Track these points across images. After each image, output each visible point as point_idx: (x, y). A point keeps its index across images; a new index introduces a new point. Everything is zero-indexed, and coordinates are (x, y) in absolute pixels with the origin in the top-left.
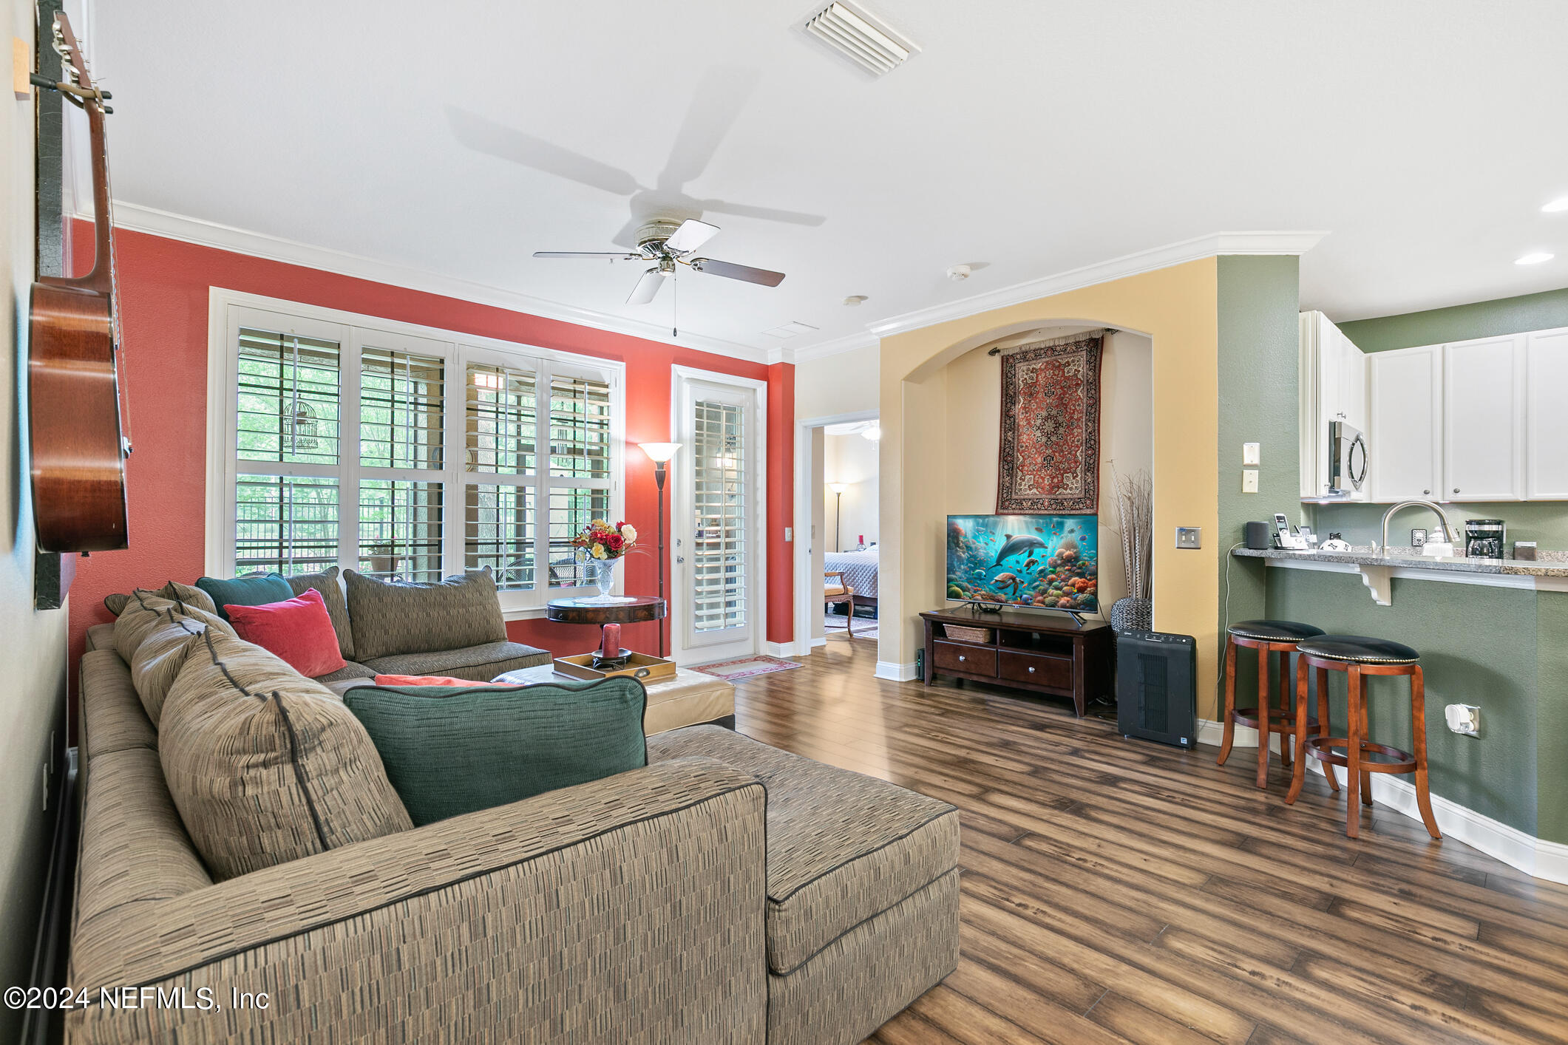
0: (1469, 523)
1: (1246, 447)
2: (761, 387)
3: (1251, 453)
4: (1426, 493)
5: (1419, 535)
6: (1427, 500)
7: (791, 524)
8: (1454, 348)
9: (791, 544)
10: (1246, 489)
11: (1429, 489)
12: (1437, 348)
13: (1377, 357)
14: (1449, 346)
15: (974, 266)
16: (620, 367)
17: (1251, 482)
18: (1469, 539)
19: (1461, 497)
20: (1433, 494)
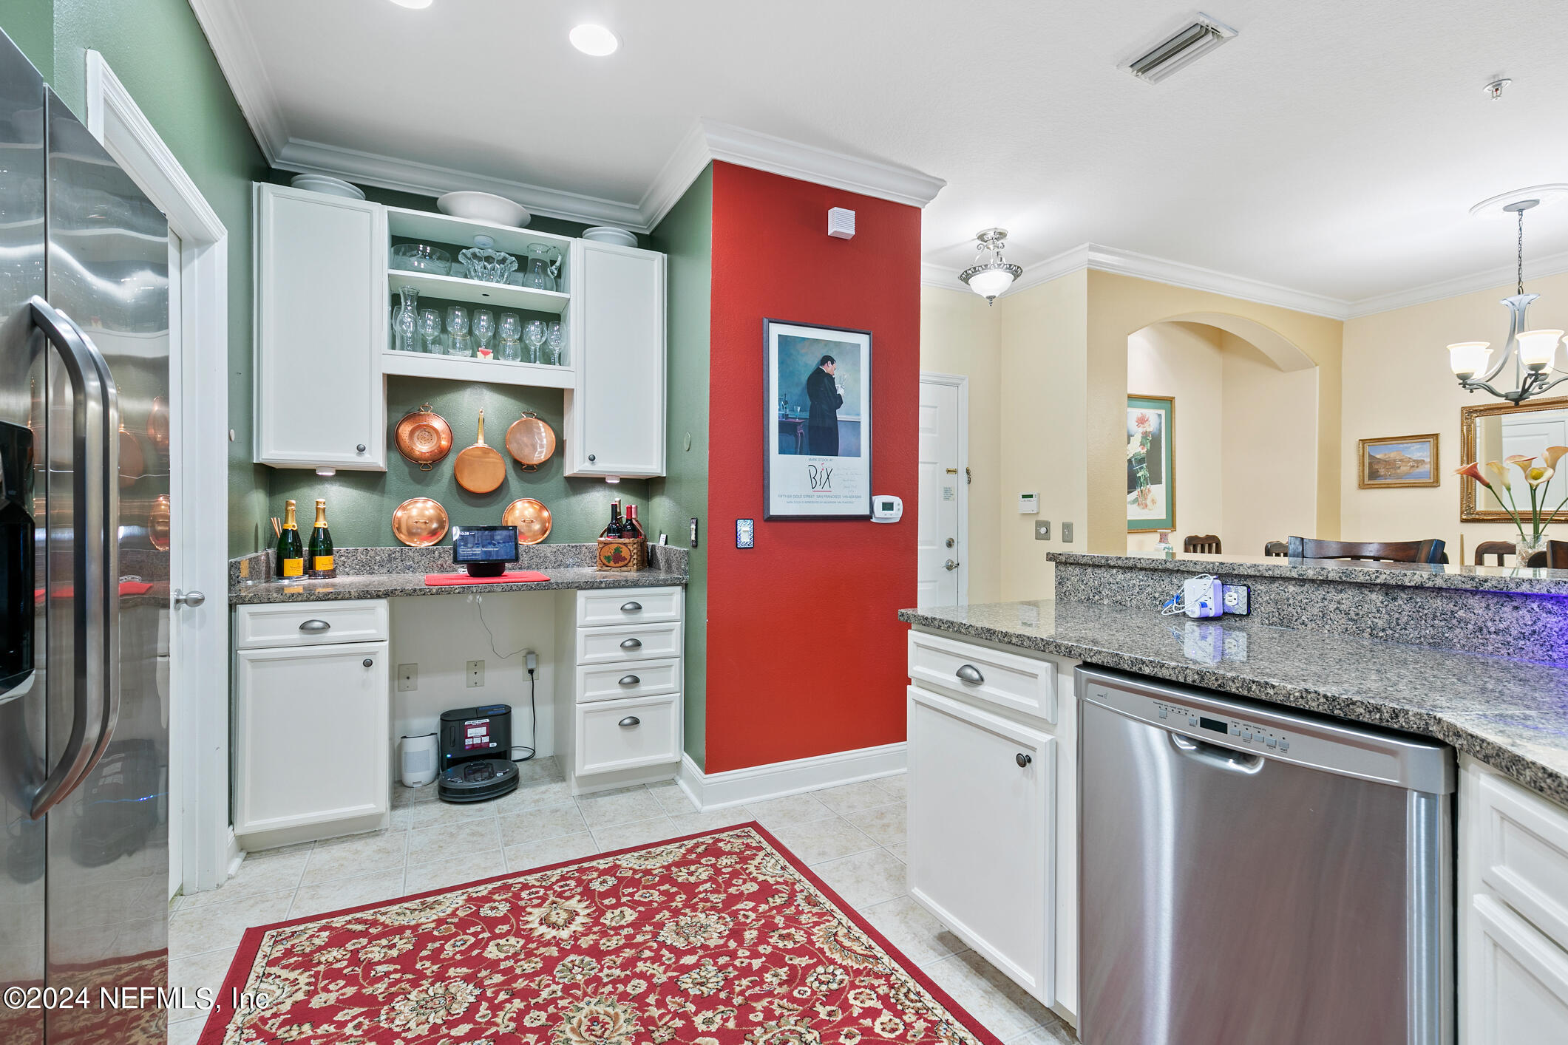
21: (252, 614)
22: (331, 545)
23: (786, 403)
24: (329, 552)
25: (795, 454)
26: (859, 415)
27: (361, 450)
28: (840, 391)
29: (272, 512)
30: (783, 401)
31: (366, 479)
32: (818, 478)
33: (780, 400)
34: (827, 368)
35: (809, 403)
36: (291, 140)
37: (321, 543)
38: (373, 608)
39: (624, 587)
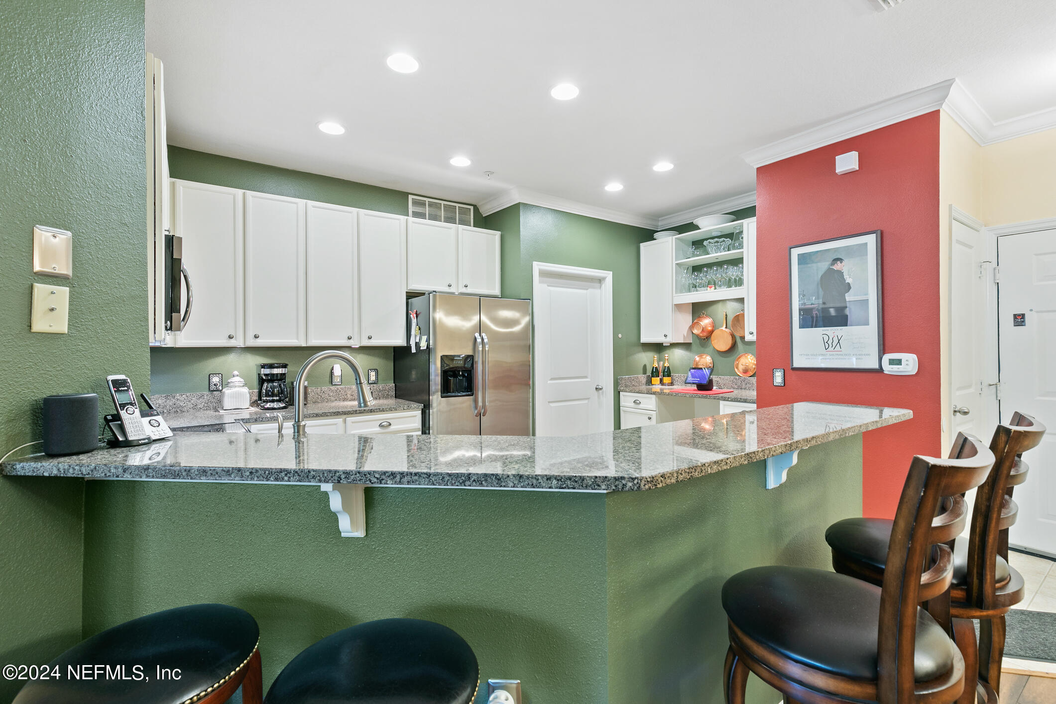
0: (263, 366)
1: (39, 233)
3: (52, 248)
4: (230, 337)
5: (215, 380)
6: (232, 343)
8: (253, 197)
10: (42, 326)
11: (233, 334)
12: (239, 192)
13: (179, 182)
14: (249, 193)
17: (52, 310)
18: (261, 381)
19: (260, 342)
20: (236, 340)
21: (623, 395)
22: (670, 372)
23: (804, 296)
24: (669, 375)
25: (812, 327)
26: (867, 294)
27: (666, 336)
28: (849, 280)
29: (659, 360)
30: (802, 295)
31: (686, 346)
32: (830, 342)
33: (799, 295)
34: (835, 267)
35: (821, 293)
36: (660, 219)
37: (668, 372)
38: (651, 398)
39: (739, 401)
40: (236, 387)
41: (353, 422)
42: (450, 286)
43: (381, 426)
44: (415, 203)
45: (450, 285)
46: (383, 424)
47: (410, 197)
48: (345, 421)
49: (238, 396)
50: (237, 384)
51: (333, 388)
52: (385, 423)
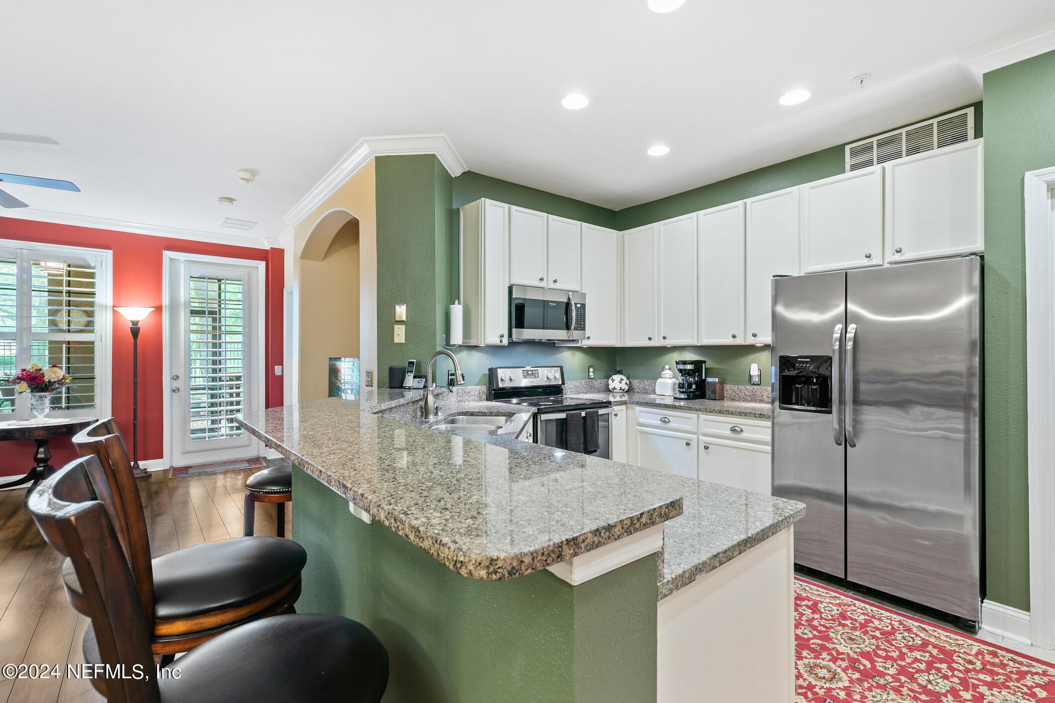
0: (679, 362)
1: (397, 307)
2: (262, 265)
3: (401, 311)
4: (650, 339)
6: (652, 343)
7: (282, 364)
9: (282, 377)
10: (396, 340)
12: (656, 225)
14: (661, 223)
15: (254, 173)
16: (109, 254)
17: (400, 334)
40: (665, 378)
41: (706, 420)
42: (868, 257)
43: (733, 430)
44: (854, 153)
45: (868, 255)
46: (737, 428)
47: (848, 149)
48: (698, 416)
49: (664, 385)
50: (668, 376)
51: (750, 387)
52: (739, 429)
